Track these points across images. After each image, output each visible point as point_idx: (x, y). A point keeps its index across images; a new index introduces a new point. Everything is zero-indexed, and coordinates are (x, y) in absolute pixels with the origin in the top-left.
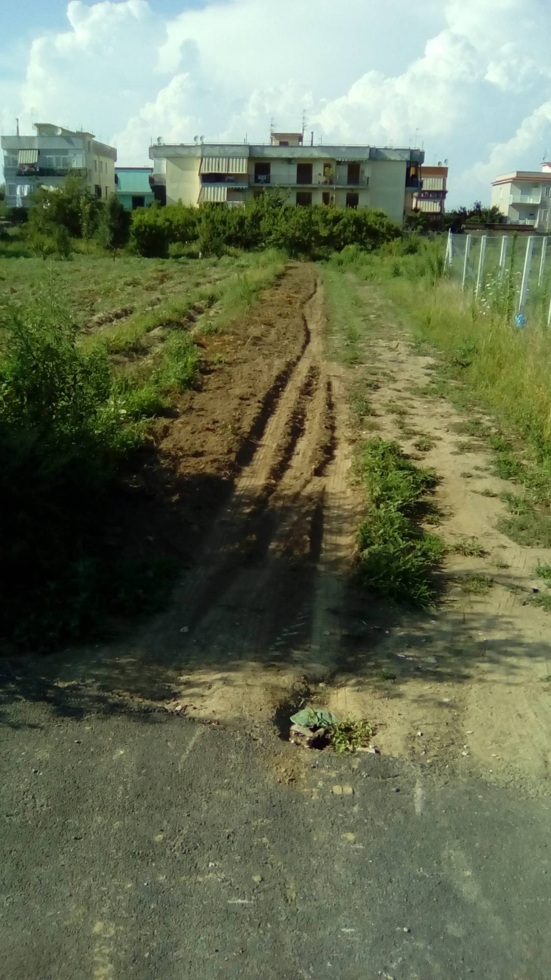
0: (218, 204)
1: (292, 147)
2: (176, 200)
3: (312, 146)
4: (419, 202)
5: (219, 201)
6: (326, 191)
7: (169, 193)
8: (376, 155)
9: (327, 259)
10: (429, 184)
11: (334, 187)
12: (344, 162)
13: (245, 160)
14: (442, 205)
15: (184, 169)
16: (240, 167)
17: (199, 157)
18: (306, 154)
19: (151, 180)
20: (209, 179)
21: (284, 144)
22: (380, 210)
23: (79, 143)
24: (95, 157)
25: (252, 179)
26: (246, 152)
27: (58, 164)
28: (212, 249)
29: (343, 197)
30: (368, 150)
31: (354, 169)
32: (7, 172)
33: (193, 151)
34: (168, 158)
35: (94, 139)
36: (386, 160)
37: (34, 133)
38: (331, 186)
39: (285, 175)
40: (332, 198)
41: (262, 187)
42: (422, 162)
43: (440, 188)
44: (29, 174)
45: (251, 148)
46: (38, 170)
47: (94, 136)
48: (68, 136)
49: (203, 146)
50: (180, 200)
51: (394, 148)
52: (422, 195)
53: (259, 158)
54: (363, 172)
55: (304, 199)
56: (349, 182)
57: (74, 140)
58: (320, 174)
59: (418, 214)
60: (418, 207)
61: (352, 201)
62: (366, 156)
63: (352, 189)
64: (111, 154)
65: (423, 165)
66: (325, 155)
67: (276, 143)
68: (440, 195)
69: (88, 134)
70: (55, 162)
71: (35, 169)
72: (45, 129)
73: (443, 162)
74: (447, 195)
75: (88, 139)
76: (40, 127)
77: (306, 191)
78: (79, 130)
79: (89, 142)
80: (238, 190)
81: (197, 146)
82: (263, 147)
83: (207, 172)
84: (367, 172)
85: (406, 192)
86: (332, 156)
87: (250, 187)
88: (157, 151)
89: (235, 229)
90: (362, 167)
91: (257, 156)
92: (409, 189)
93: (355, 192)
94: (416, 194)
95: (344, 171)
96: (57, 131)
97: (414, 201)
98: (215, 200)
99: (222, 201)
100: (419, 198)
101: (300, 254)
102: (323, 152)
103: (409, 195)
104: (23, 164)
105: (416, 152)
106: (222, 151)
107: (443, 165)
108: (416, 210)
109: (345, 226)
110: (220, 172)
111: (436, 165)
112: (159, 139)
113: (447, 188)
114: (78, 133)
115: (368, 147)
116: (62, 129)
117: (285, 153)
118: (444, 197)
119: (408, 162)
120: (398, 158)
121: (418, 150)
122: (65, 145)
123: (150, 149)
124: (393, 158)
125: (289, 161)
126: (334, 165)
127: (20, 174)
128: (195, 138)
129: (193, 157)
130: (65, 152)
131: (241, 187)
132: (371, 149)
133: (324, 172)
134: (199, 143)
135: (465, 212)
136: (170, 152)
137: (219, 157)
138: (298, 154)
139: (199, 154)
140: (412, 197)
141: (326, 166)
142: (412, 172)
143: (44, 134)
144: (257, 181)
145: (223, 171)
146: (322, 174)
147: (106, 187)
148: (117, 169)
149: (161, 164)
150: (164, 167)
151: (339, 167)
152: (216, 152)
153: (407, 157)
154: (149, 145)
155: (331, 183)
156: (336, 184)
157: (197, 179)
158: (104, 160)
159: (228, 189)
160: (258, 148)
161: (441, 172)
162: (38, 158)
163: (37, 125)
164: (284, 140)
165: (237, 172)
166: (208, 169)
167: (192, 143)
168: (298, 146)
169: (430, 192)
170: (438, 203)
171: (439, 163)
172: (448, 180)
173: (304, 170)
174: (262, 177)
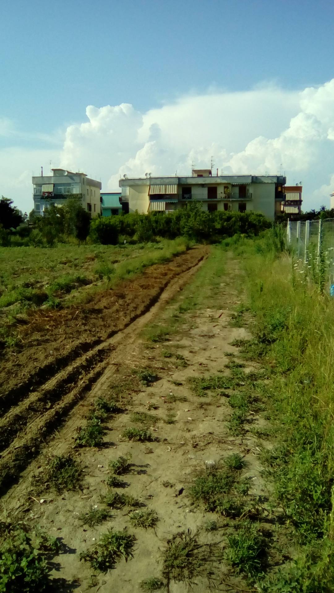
0: (159, 212)
1: (204, 177)
2: (134, 210)
3: (217, 177)
4: (285, 207)
5: (160, 210)
6: (226, 202)
7: (131, 207)
8: (255, 180)
9: (220, 242)
10: (290, 196)
11: (231, 200)
12: (236, 185)
13: (176, 186)
14: (299, 209)
15: (140, 192)
16: (173, 190)
17: (148, 185)
18: (213, 181)
19: (120, 199)
20: (154, 197)
21: (200, 176)
22: (259, 212)
23: (77, 179)
24: (88, 187)
25: (181, 197)
26: (176, 181)
27: (65, 192)
28: (145, 238)
29: (237, 206)
30: (251, 178)
31: (243, 188)
32: (35, 197)
33: (145, 182)
34: (131, 186)
35: (86, 177)
36: (262, 183)
37: (51, 174)
38: (229, 199)
39: (201, 194)
40: (230, 206)
41: (186, 201)
42: (285, 183)
43: (298, 199)
44: (48, 197)
45: (179, 179)
46: (53, 195)
47: (87, 175)
48: (71, 175)
49: (150, 178)
50: (137, 210)
51: (267, 176)
52: (287, 203)
53: (184, 185)
54: (248, 190)
55: (212, 208)
56: (240, 197)
57: (75, 178)
58: (222, 193)
59: (284, 214)
60: (285, 210)
61: (242, 208)
62: (249, 181)
63: (242, 201)
64: (98, 185)
65: (286, 185)
66: (224, 181)
67: (195, 175)
68: (298, 203)
69: (82, 174)
70: (63, 190)
71: (52, 195)
72: (58, 172)
73: (299, 183)
74: (302, 203)
75: (83, 177)
76: (55, 171)
77: (213, 203)
78: (78, 172)
79: (84, 179)
80: (172, 203)
81: (147, 179)
82: (187, 178)
83: (153, 193)
84: (251, 190)
85: (276, 202)
86: (229, 182)
87: (179, 202)
88: (124, 182)
89: (163, 225)
90: (247, 188)
91: (183, 183)
92: (278, 199)
93: (244, 202)
94: (283, 203)
95: (237, 190)
96: (65, 173)
97: (282, 207)
98: (158, 210)
99: (162, 210)
100: (285, 205)
101: (203, 240)
102: (223, 179)
103: (278, 204)
104: (45, 192)
105: (280, 178)
106: (162, 181)
107: (299, 185)
108: (283, 212)
109: (235, 222)
110: (161, 193)
111: (295, 185)
112: (124, 176)
113: (302, 199)
114: (77, 173)
115: (251, 176)
116: (68, 172)
117: (200, 181)
118: (300, 204)
119: (276, 183)
120: (270, 182)
121: (282, 176)
122: (70, 181)
123: (120, 181)
124: (266, 182)
125: (203, 185)
126: (230, 187)
127: (42, 198)
128: (146, 174)
129: (145, 185)
130: (69, 184)
131: (174, 202)
132: (253, 177)
133: (224, 191)
134: (148, 177)
135: (314, 212)
136: (131, 183)
137: (160, 185)
138: (208, 181)
139: (148, 183)
140: (281, 205)
141: (225, 187)
142: (280, 189)
143: (57, 175)
144: (184, 198)
145: (163, 192)
146: (223, 192)
147: (95, 205)
148: (101, 194)
149: (126, 190)
150: (128, 191)
151: (234, 188)
152: (158, 182)
153: (275, 180)
154: (119, 179)
155: (229, 197)
156: (232, 198)
157: (147, 198)
158: (93, 189)
159: (166, 203)
160: (184, 179)
161: (298, 189)
162: (54, 188)
163: (53, 170)
164: (200, 174)
165: (171, 193)
166: (154, 192)
167: (144, 177)
168: (209, 177)
169: (292, 201)
170: (297, 208)
171: (297, 184)
172: (302, 194)
173: (212, 190)
174: (186, 196)
